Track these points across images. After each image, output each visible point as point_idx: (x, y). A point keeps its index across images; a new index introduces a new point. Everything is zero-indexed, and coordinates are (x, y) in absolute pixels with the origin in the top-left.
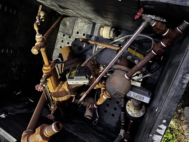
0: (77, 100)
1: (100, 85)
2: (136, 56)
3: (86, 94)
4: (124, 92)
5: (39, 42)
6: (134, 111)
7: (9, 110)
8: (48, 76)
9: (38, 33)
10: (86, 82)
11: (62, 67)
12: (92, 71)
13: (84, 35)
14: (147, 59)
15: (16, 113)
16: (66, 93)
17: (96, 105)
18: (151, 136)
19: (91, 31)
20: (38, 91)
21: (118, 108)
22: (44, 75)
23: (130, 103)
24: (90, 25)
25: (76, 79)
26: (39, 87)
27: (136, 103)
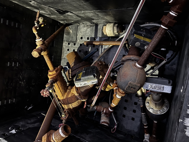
0: (89, 106)
1: (112, 85)
2: (145, 41)
3: (97, 96)
4: (138, 83)
5: (40, 45)
6: (156, 107)
7: (20, 125)
8: (54, 81)
9: (37, 37)
10: (95, 82)
11: (69, 74)
12: (100, 71)
13: (88, 39)
14: (158, 37)
15: (28, 127)
16: (76, 98)
17: (112, 108)
18: (182, 121)
19: (94, 33)
20: (44, 96)
21: (137, 110)
22: (49, 80)
23: (149, 100)
24: (93, 28)
25: (83, 80)
26: (44, 92)
27: (156, 96)
